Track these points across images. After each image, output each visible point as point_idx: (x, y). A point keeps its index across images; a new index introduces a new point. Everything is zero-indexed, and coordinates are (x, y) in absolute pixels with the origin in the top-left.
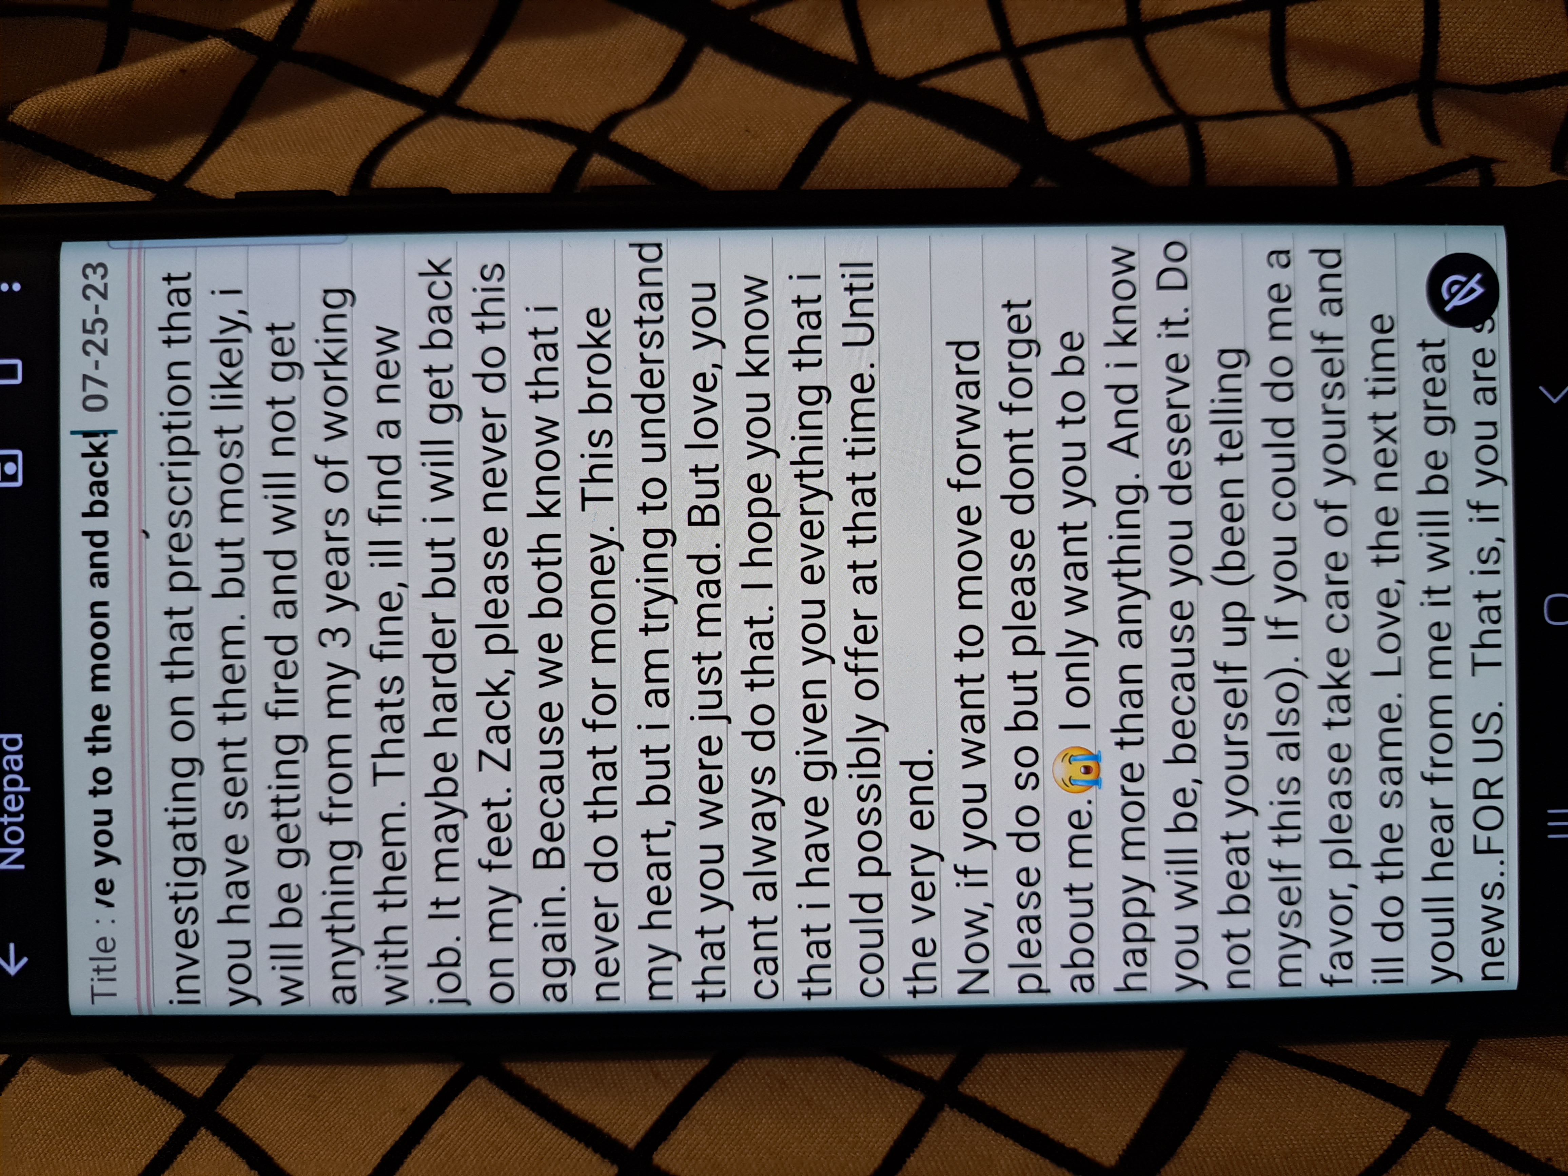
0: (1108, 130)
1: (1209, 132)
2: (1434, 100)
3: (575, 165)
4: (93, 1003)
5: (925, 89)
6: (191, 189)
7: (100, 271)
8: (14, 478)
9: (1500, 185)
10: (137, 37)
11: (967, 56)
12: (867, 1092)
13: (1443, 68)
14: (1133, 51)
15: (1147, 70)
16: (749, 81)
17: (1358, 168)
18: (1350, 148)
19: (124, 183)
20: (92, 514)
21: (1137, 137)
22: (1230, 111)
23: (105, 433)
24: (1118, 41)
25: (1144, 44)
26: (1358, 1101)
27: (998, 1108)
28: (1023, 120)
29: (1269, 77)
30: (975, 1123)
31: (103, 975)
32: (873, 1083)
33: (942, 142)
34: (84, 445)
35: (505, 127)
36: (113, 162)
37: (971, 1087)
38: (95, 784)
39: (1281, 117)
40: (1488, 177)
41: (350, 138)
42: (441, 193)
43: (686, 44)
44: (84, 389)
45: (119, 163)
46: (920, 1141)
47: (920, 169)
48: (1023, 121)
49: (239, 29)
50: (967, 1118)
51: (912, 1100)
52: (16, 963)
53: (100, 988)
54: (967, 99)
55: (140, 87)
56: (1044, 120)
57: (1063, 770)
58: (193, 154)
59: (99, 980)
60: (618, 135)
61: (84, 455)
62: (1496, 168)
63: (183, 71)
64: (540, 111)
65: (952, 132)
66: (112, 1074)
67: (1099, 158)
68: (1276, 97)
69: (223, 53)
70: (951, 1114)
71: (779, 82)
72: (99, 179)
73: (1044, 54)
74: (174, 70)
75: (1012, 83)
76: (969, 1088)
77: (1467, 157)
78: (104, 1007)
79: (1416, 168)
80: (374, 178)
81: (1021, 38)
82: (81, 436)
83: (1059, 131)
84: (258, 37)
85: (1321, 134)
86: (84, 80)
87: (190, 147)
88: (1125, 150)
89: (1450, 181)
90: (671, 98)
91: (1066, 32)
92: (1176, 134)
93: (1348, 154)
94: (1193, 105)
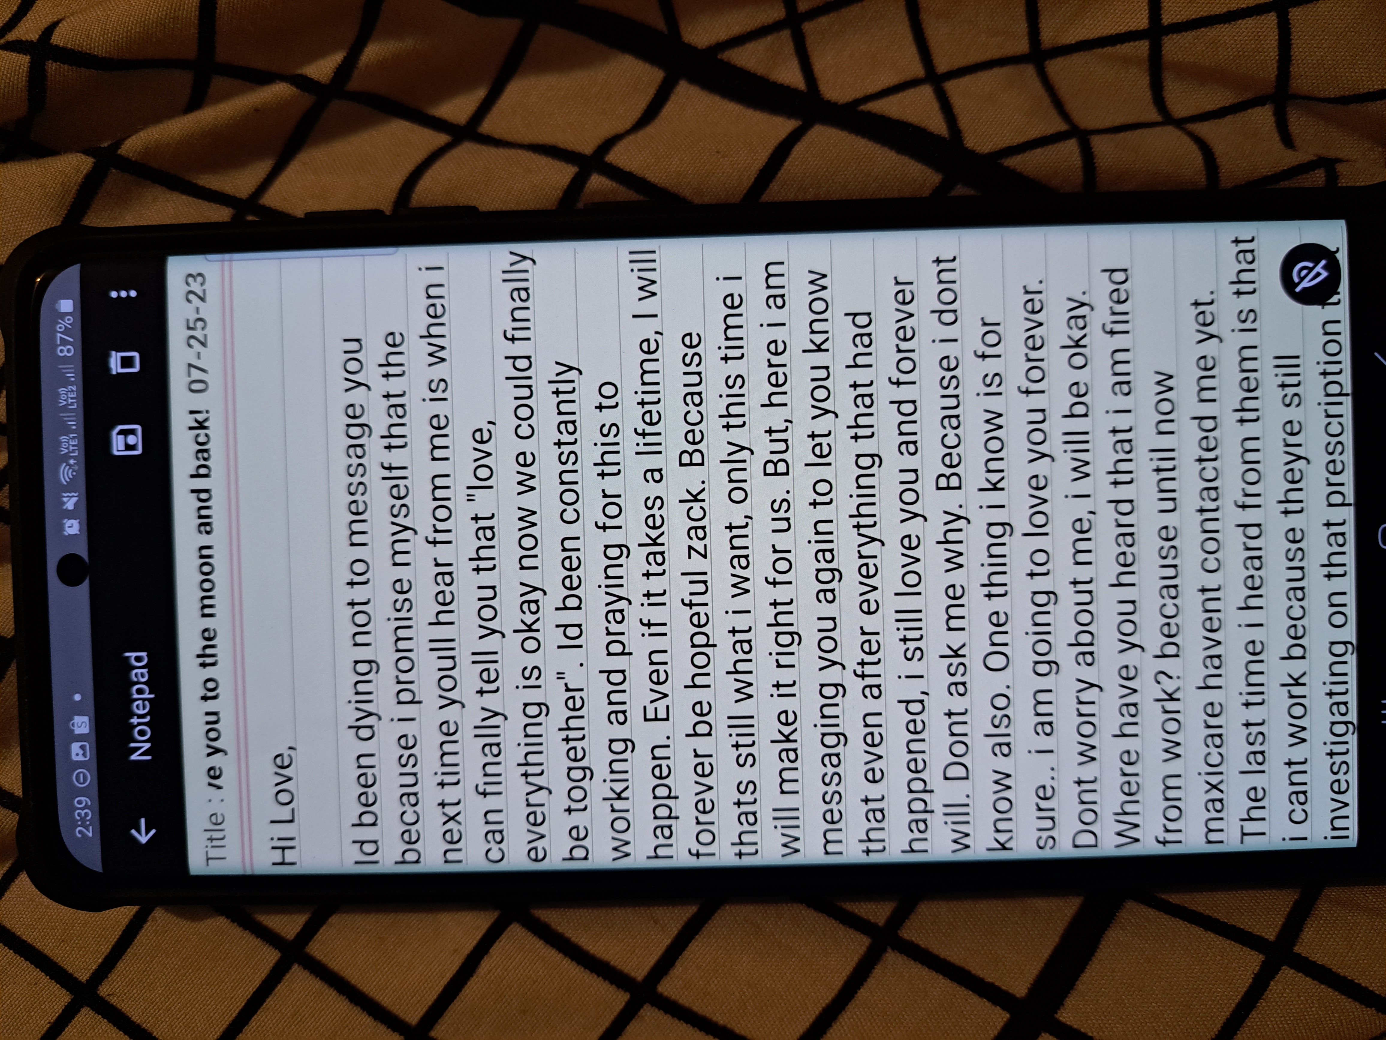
0: (1015, 144)
1: (1098, 143)
2: (1287, 109)
3: (577, 184)
4: (208, 865)
5: (863, 112)
6: (266, 206)
7: (200, 279)
8: (132, 448)
9: (1344, 185)
10: (218, 83)
11: (897, 83)
13: (1295, 84)
14: (1035, 75)
15: (1047, 91)
16: (717, 108)
17: (1223, 171)
18: (1217, 153)
19: (209, 201)
20: (198, 476)
21: (1039, 150)
22: (1116, 125)
23: (205, 411)
24: (1022, 67)
25: (1044, 68)
26: (1221, 946)
27: (930, 949)
29: (1148, 94)
30: (912, 962)
31: (215, 843)
33: (877, 158)
34: (191, 420)
35: (520, 152)
36: (200, 184)
37: (909, 932)
38: (206, 692)
39: (1158, 129)
40: (1332, 176)
41: (393, 162)
42: (472, 210)
43: (665, 78)
44: (189, 375)
46: (868, 976)
47: (859, 179)
48: (944, 139)
49: (301, 75)
50: (905, 958)
51: (861, 943)
52: (147, 833)
53: (213, 853)
54: (898, 121)
55: (222, 124)
56: (962, 137)
58: (265, 176)
59: (213, 847)
60: (613, 157)
61: (191, 428)
62: (1340, 167)
63: (257, 110)
64: (548, 138)
65: (885, 149)
66: (221, 922)
67: (1007, 168)
68: (1155, 110)
69: (288, 95)
70: (893, 955)
71: (741, 107)
72: (190, 199)
73: (961, 80)
74: (249, 109)
75: (935, 106)
76: (906, 933)
77: (1315, 158)
78: (216, 868)
79: (1272, 169)
80: (414, 195)
81: (942, 66)
82: (188, 413)
83: (974, 146)
84: (316, 81)
85: (1192, 143)
86: (177, 119)
87: (261, 169)
88: (1028, 161)
89: (1302, 180)
91: (979, 61)
92: (1070, 148)
93: (1215, 159)
94: (1086, 120)
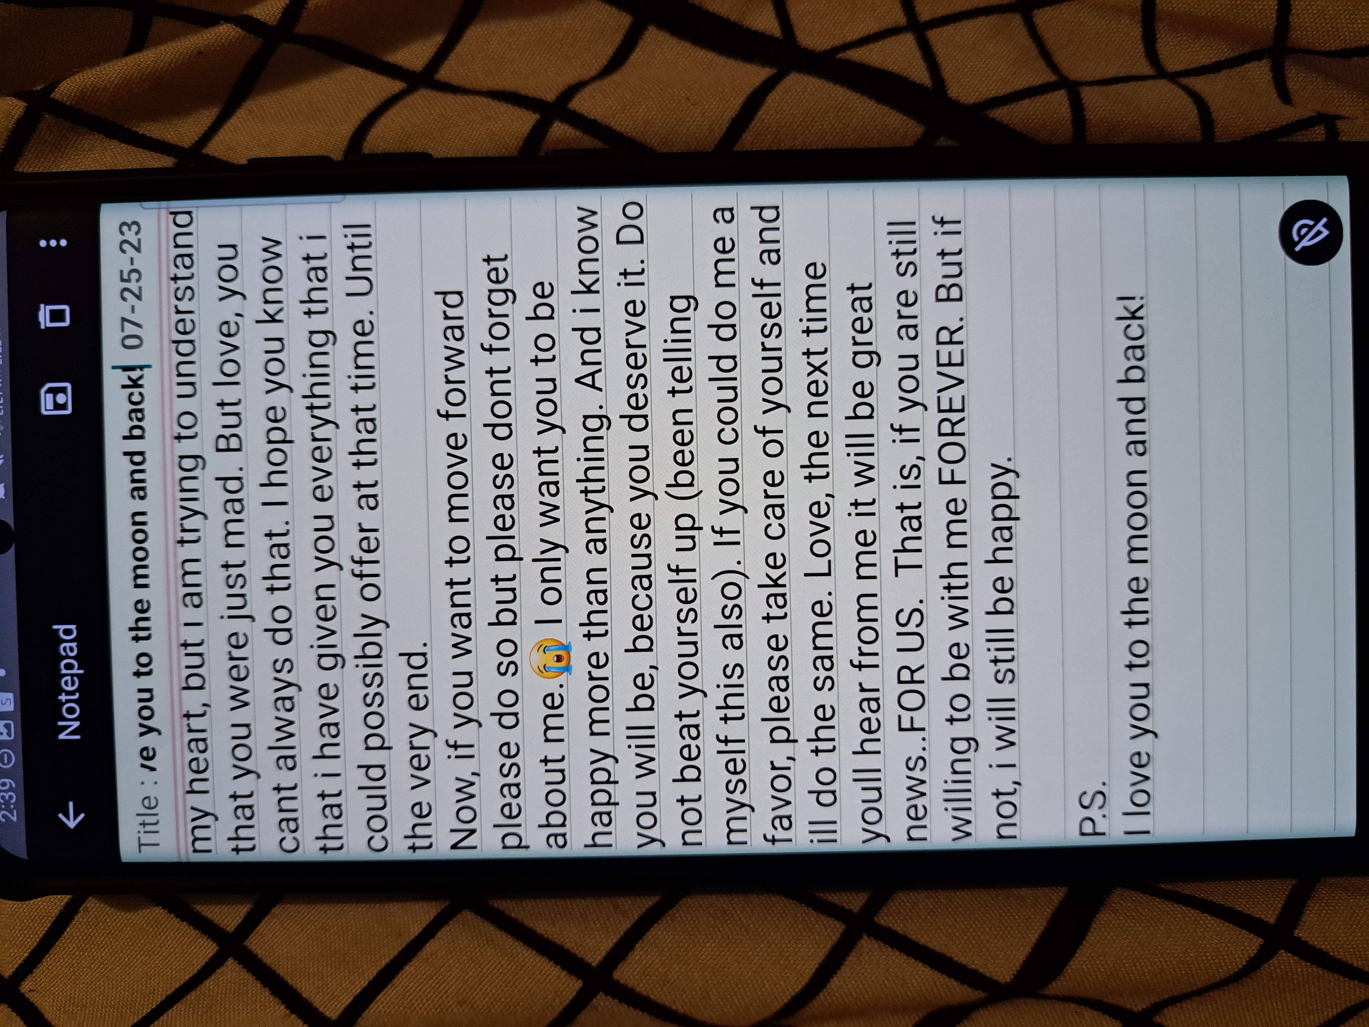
0: (1001, 95)
1: (1087, 94)
2: (1286, 64)
3: (539, 131)
4: (140, 852)
5: (841, 60)
6: (208, 155)
7: (134, 228)
8: (64, 407)
9: (1344, 138)
10: (160, 24)
11: (877, 31)
12: (796, 922)
13: (1294, 36)
14: (1022, 25)
15: (1035, 41)
16: (687, 55)
17: (1219, 126)
18: (1212, 109)
19: (149, 150)
20: (131, 437)
21: (1026, 101)
22: (1107, 77)
23: (141, 368)
24: (1009, 16)
25: (1032, 18)
26: (1218, 929)
27: (909, 936)
28: (927, 87)
29: (1141, 46)
30: (890, 949)
31: (148, 828)
32: (801, 914)
33: (857, 107)
34: (123, 377)
36: (141, 132)
37: (885, 919)
38: (138, 667)
39: (1151, 83)
40: (1333, 132)
41: (344, 109)
42: (425, 157)
43: (633, 23)
44: (123, 330)
45: (146, 133)
46: (842, 964)
47: (837, 130)
49: (248, 16)
50: (882, 945)
51: (835, 929)
52: (75, 818)
53: (146, 839)
54: (878, 69)
55: (163, 68)
56: (945, 87)
57: (539, 659)
58: (209, 124)
59: (145, 832)
60: (576, 104)
61: (124, 387)
62: (1340, 124)
63: (200, 53)
64: (508, 85)
65: (865, 99)
66: (158, 912)
67: (993, 120)
68: (1147, 63)
69: (233, 37)
70: (868, 941)
71: (714, 55)
72: (129, 147)
73: (945, 28)
74: (192, 52)
75: (916, 55)
76: (883, 919)
77: (1315, 114)
78: (150, 855)
79: (1270, 125)
80: (365, 144)
81: (924, 15)
82: (120, 370)
83: (958, 97)
84: (263, 23)
85: (1186, 96)
86: (115, 62)
87: (206, 118)
88: (1015, 112)
89: (1301, 137)
90: (620, 71)
91: (964, 9)
92: (1060, 98)
93: (1210, 113)
94: (1074, 72)
